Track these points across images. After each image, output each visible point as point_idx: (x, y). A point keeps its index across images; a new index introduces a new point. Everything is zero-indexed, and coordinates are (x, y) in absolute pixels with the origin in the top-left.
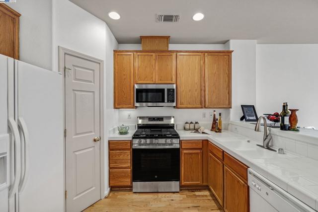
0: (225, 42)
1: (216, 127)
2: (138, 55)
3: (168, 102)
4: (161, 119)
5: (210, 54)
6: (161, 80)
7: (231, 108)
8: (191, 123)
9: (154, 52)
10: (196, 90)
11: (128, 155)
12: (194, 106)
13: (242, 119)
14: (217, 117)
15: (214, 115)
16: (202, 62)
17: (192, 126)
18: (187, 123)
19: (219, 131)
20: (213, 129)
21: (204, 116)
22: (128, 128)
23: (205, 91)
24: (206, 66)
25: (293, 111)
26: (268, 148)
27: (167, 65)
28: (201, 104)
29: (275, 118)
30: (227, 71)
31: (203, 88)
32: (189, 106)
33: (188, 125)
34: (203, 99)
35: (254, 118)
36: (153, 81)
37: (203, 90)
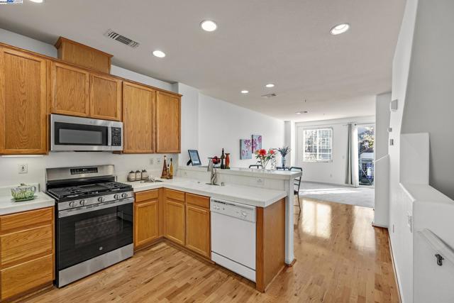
0: (174, 83)
1: (167, 174)
2: (57, 67)
3: (112, 145)
4: (94, 169)
5: (162, 93)
6: (99, 114)
7: (180, 153)
8: (138, 172)
9: (87, 70)
10: (147, 132)
11: (47, 232)
12: (144, 151)
13: (188, 164)
14: (168, 162)
15: (165, 161)
16: (154, 100)
17: (139, 176)
18: (132, 172)
19: (171, 177)
20: (163, 176)
21: (151, 162)
22: (33, 188)
23: (156, 133)
24: (158, 106)
25: (227, 155)
26: (214, 184)
27: (109, 94)
28: (152, 149)
29: (216, 160)
30: (177, 115)
31: (154, 131)
32: (138, 151)
33: (134, 174)
34: (154, 143)
35: (198, 162)
36: (85, 113)
37: (154, 132)
